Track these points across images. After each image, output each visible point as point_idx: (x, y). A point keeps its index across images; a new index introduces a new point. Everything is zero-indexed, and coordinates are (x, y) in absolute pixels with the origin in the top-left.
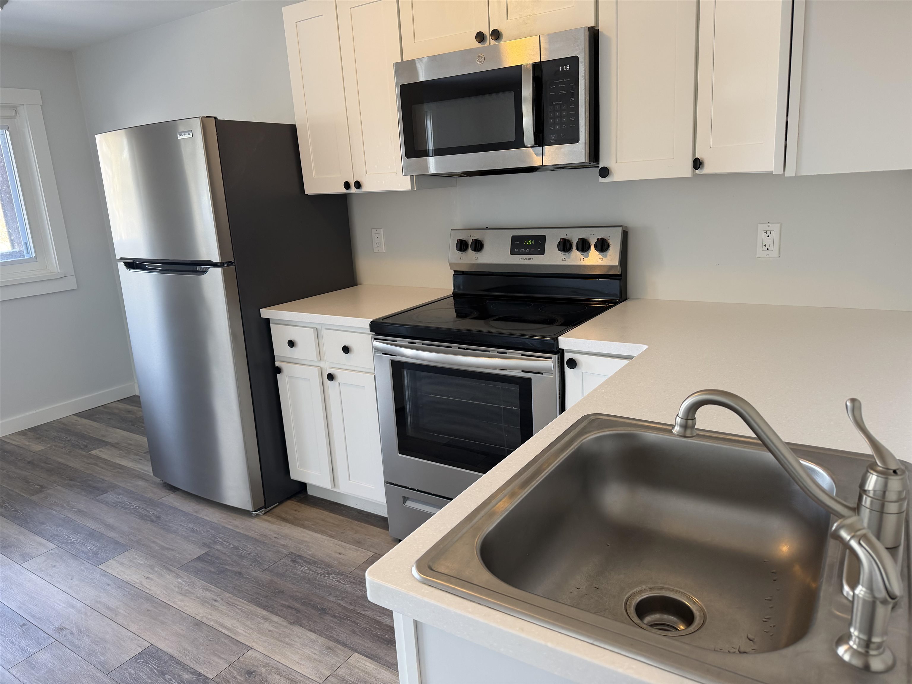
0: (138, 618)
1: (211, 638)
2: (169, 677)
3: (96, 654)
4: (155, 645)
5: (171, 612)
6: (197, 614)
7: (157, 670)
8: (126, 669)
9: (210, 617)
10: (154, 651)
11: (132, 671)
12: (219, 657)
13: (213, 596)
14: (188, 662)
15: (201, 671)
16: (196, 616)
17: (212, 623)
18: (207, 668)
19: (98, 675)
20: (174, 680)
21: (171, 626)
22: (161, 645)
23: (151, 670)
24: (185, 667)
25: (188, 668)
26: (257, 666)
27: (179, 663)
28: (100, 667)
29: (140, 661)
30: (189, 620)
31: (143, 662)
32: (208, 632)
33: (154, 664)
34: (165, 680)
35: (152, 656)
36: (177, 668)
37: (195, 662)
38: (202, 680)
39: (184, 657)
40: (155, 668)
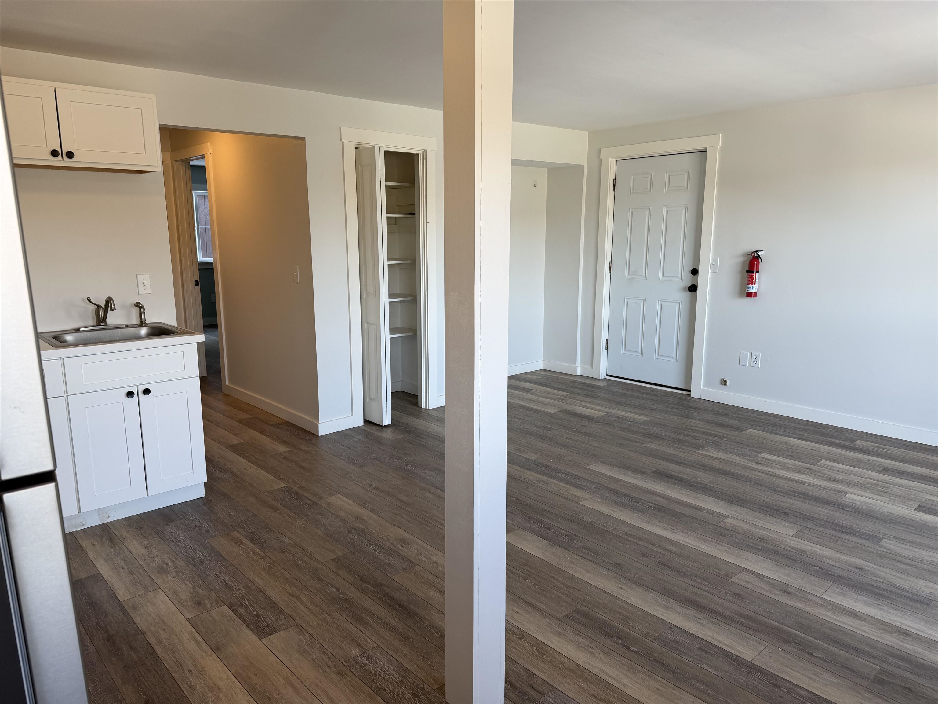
0: (267, 668)
1: (213, 634)
2: (254, 613)
3: (306, 642)
4: (258, 639)
5: (236, 668)
6: (214, 659)
7: (261, 619)
8: (284, 624)
9: (204, 654)
10: (260, 633)
11: (280, 622)
12: (213, 618)
13: (190, 677)
14: (238, 620)
15: (230, 611)
16: (215, 658)
17: (206, 647)
18: (226, 613)
19: (305, 625)
20: (251, 610)
21: (240, 653)
22: (254, 637)
23: (265, 620)
24: (240, 616)
25: (238, 616)
26: (191, 606)
27: (244, 621)
28: (303, 630)
29: (272, 628)
30: (223, 655)
31: (270, 627)
32: (212, 640)
33: (262, 624)
34: (257, 611)
35: (263, 630)
36: (247, 617)
37: (232, 618)
38: (233, 606)
39: (239, 624)
40: (262, 621)
